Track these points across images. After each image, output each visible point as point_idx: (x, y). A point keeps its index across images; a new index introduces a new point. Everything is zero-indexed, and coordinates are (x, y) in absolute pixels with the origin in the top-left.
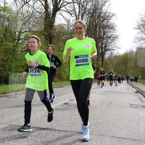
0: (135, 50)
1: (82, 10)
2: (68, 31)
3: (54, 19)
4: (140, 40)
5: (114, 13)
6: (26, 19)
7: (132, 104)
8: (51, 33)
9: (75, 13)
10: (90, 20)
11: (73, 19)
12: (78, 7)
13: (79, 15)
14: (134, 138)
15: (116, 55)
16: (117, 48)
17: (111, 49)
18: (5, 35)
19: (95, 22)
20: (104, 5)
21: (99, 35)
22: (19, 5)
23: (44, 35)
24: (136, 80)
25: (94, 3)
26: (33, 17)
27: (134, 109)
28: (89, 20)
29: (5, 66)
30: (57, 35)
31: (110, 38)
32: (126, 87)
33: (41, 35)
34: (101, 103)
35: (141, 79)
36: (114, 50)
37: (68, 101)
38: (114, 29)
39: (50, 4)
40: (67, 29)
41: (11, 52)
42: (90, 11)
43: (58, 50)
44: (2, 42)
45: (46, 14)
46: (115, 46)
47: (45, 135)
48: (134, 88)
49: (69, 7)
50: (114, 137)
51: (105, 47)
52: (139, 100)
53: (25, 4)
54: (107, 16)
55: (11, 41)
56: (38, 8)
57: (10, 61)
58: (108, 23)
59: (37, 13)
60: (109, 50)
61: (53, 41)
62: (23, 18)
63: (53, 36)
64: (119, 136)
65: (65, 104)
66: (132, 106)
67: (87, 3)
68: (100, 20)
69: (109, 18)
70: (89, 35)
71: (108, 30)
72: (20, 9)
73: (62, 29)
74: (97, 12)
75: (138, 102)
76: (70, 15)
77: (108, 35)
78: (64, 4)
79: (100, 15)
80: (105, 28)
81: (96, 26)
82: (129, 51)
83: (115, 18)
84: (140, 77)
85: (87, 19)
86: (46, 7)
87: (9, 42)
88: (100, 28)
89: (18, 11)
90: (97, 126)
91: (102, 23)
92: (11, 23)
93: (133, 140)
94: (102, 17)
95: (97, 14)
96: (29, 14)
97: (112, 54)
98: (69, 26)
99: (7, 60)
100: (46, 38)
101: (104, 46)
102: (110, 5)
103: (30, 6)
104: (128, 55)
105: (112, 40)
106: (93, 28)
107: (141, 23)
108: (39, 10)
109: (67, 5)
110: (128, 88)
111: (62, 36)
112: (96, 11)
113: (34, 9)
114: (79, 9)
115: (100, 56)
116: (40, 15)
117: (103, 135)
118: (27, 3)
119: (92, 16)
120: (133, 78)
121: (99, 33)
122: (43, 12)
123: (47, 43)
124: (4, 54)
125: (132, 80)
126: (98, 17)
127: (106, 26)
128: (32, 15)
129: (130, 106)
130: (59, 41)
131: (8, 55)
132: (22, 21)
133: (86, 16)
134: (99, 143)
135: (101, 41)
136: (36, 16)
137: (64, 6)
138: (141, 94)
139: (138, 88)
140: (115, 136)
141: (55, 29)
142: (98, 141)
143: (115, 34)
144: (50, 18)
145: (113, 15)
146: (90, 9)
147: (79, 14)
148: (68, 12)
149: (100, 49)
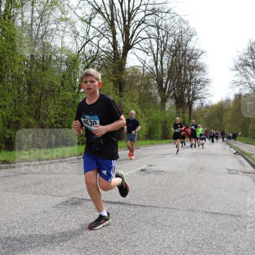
0: (232, 98)
1: (161, 47)
2: (143, 74)
3: (125, 59)
4: (238, 84)
5: (203, 50)
6: (89, 61)
7: (231, 169)
8: (122, 79)
9: (153, 52)
10: (172, 59)
11: (149, 60)
12: (156, 43)
13: (157, 54)
14: (233, 214)
15: (208, 104)
16: (209, 95)
17: (201, 96)
18: (62, 83)
19: (179, 62)
20: (190, 40)
21: (184, 79)
22: (80, 43)
23: (112, 80)
24: (234, 137)
25: (177, 37)
26: (98, 58)
27: (232, 176)
28: (170, 59)
29: (63, 122)
30: (129, 81)
31: (199, 82)
32: (222, 147)
33: (108, 82)
34: (189, 169)
35: (241, 136)
36: (205, 98)
37: (146, 166)
38: (204, 71)
39: (119, 41)
40: (142, 72)
41: (70, 104)
42: (171, 48)
43: (130, 100)
44: (59, 92)
45: (114, 53)
46: (206, 92)
47: (116, 210)
48: (231, 149)
49: (144, 44)
50: (206, 212)
51: (193, 94)
52: (239, 163)
53: (87, 42)
54: (195, 55)
55: (71, 90)
56: (104, 47)
57: (69, 115)
58: (195, 63)
59: (103, 53)
60: (199, 98)
61: (125, 89)
62: (85, 60)
63: (125, 82)
64: (214, 211)
65: (142, 170)
66: (231, 171)
67: (167, 38)
68: (185, 60)
69: (197, 57)
70: (171, 79)
71: (197, 73)
72: (81, 49)
73: (136, 73)
74: (181, 49)
75: (238, 167)
76: (146, 54)
77: (196, 79)
78: (138, 40)
79: (185, 52)
80: (193, 70)
81: (180, 67)
82: (225, 99)
83: (205, 57)
84: (240, 134)
85: (168, 58)
86: (115, 44)
87: (67, 91)
88: (185, 69)
89: (79, 52)
90: (184, 199)
91: (188, 63)
92: (70, 67)
93: (232, 215)
94: (188, 56)
95: (181, 52)
96: (93, 54)
97: (202, 103)
98: (145, 68)
99: (66, 115)
100: (115, 84)
101: (191, 93)
102: (197, 39)
103: (94, 45)
104: (223, 104)
105: (202, 85)
106: (177, 69)
107: (240, 63)
108: (105, 49)
109: (142, 41)
110: (225, 148)
111: (136, 82)
112: (179, 48)
113: (99, 48)
114: (158, 45)
115: (187, 106)
116: (107, 56)
117: (193, 211)
118: (89, 40)
119: (175, 55)
120: (231, 135)
121: (184, 77)
122: (110, 52)
123: (116, 91)
124: (61, 108)
125: (229, 138)
126: (183, 56)
127: (194, 67)
128: (96, 56)
129: (227, 172)
130: (132, 88)
131: (67, 109)
132: (83, 63)
133: (167, 55)
134: (188, 220)
135: (188, 87)
136: (102, 57)
137: (138, 43)
138: (242, 155)
139: (237, 148)
140: (208, 211)
141: (127, 73)
142: (186, 218)
143: (206, 77)
144: (119, 59)
145: (203, 52)
146: (172, 45)
147: (157, 52)
148: (144, 51)
149: (187, 98)
